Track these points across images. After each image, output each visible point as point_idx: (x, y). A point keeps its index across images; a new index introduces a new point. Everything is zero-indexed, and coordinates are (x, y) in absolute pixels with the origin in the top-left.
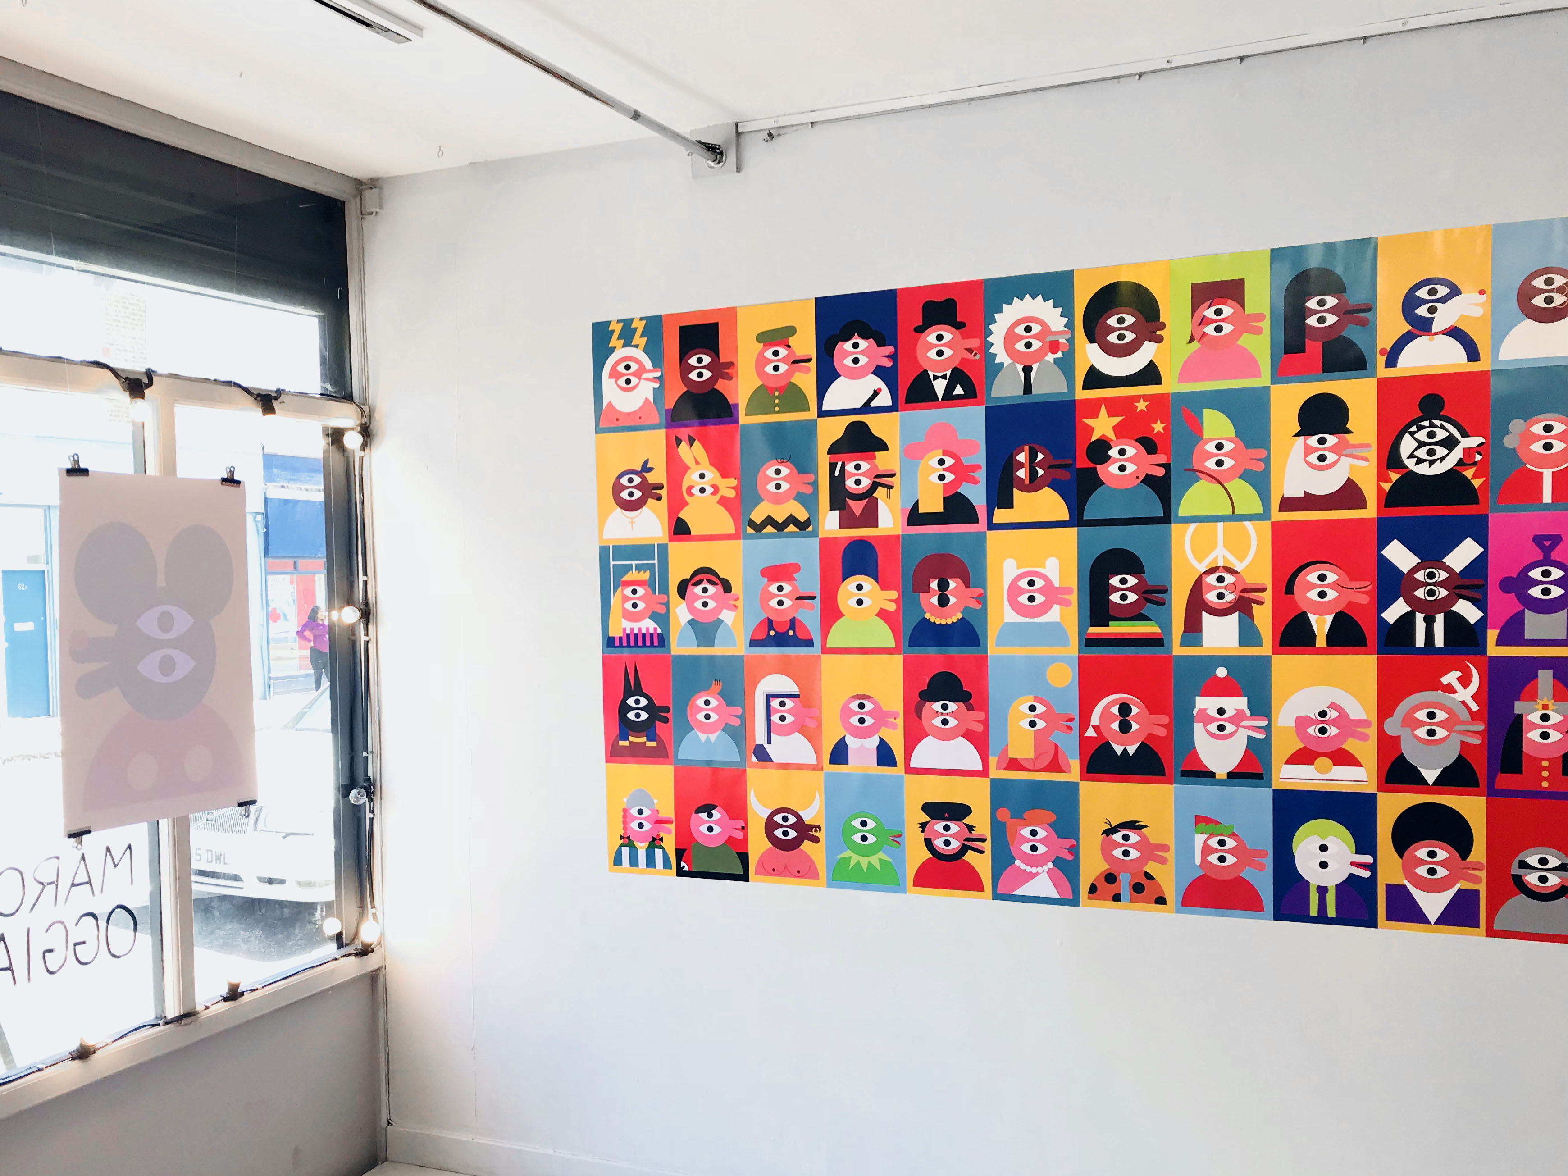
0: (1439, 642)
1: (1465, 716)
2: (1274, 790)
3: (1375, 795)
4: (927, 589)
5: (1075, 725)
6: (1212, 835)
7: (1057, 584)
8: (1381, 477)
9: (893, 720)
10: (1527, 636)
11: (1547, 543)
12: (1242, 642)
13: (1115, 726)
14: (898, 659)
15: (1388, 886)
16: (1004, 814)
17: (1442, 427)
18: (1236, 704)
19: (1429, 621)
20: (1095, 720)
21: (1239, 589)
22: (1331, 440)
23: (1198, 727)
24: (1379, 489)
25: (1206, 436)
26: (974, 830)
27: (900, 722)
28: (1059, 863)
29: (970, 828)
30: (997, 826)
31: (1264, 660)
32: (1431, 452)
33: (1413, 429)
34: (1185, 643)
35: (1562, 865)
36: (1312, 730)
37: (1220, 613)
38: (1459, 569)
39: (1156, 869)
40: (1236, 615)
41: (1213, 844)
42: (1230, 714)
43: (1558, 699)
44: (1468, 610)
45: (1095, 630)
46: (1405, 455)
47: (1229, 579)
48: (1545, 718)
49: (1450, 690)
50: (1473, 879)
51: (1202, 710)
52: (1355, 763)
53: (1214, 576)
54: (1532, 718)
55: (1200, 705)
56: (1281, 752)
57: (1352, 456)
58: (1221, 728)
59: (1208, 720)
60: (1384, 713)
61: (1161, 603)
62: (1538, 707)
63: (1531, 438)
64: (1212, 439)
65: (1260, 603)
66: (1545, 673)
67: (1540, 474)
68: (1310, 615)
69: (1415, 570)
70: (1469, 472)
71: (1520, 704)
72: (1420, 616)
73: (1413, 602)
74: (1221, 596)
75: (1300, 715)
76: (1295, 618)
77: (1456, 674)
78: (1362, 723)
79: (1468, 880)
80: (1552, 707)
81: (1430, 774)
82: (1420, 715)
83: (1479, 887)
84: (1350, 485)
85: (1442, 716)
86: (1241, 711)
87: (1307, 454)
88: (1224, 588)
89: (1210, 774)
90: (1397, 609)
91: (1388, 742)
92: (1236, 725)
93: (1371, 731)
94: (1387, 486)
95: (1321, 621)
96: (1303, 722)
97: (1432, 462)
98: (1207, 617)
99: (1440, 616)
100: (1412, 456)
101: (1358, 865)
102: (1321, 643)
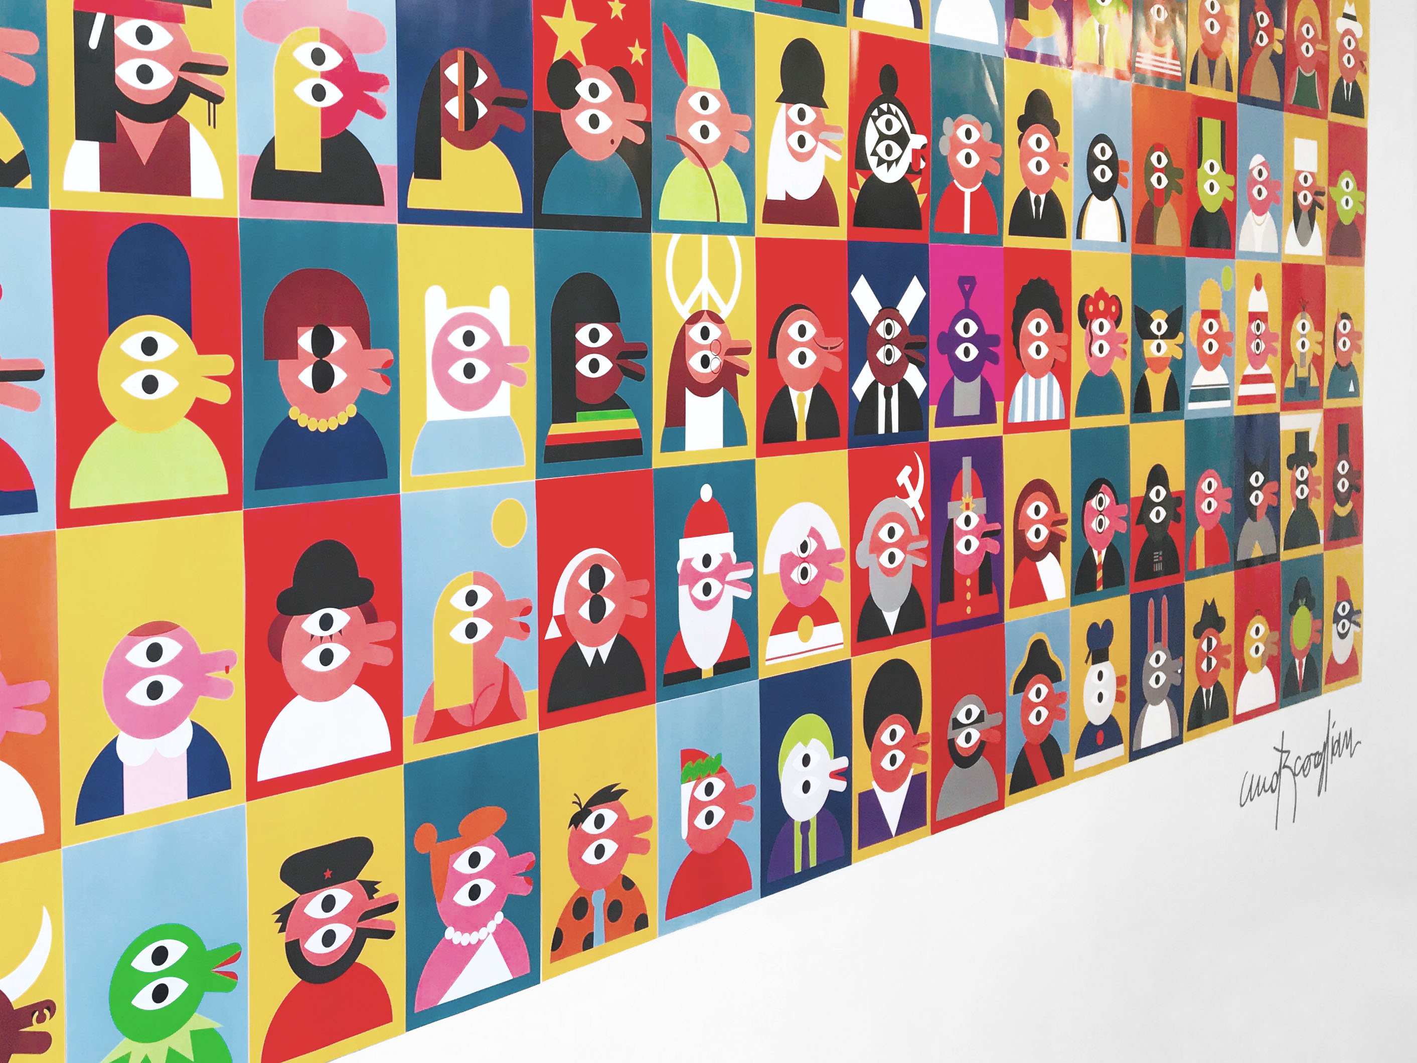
0: (895, 429)
1: (915, 530)
2: (762, 681)
3: (847, 664)
4: (292, 352)
6: (699, 780)
7: (506, 340)
8: (852, 182)
9: (220, 674)
10: (956, 412)
11: (967, 287)
12: (727, 443)
13: (584, 611)
14: (234, 520)
17: (897, 116)
18: (721, 545)
19: (888, 394)
20: (558, 608)
21: (724, 349)
22: (809, 112)
23: (683, 590)
24: (850, 195)
25: (691, 82)
26: (377, 891)
27: (238, 676)
29: (370, 887)
30: (415, 867)
31: (748, 467)
32: (889, 150)
33: (875, 113)
34: (665, 448)
35: (982, 713)
36: (796, 575)
37: (704, 391)
38: (908, 322)
39: (633, 867)
40: (720, 394)
41: (701, 795)
42: (715, 562)
43: (975, 495)
44: (914, 377)
45: (557, 429)
46: (869, 150)
47: (715, 332)
48: (968, 521)
49: (904, 494)
50: (922, 759)
51: (688, 561)
52: (834, 619)
53: (697, 328)
54: (960, 523)
55: (684, 553)
56: (767, 615)
57: (826, 143)
58: (707, 589)
59: (693, 577)
60: (856, 536)
61: (641, 376)
62: (964, 506)
63: (957, 146)
64: (697, 90)
65: (745, 373)
66: (967, 462)
67: (963, 193)
68: (792, 391)
69: (877, 321)
70: (916, 184)
71: (951, 505)
72: (881, 388)
73: (877, 368)
74: (705, 362)
75: (786, 551)
76: (777, 398)
77: (907, 470)
78: (837, 555)
79: (919, 762)
80: (972, 506)
81: (891, 618)
82: (883, 534)
83: (926, 767)
84: (825, 190)
85: (899, 531)
86: (726, 556)
87: (788, 134)
88: (710, 347)
89: (696, 672)
90: (865, 378)
91: (860, 577)
92: (723, 581)
93: (844, 566)
94: (856, 193)
95: (801, 400)
96: (788, 561)
97: (890, 164)
98: (690, 398)
99: (895, 388)
100: (874, 153)
101: (835, 775)
102: (801, 435)
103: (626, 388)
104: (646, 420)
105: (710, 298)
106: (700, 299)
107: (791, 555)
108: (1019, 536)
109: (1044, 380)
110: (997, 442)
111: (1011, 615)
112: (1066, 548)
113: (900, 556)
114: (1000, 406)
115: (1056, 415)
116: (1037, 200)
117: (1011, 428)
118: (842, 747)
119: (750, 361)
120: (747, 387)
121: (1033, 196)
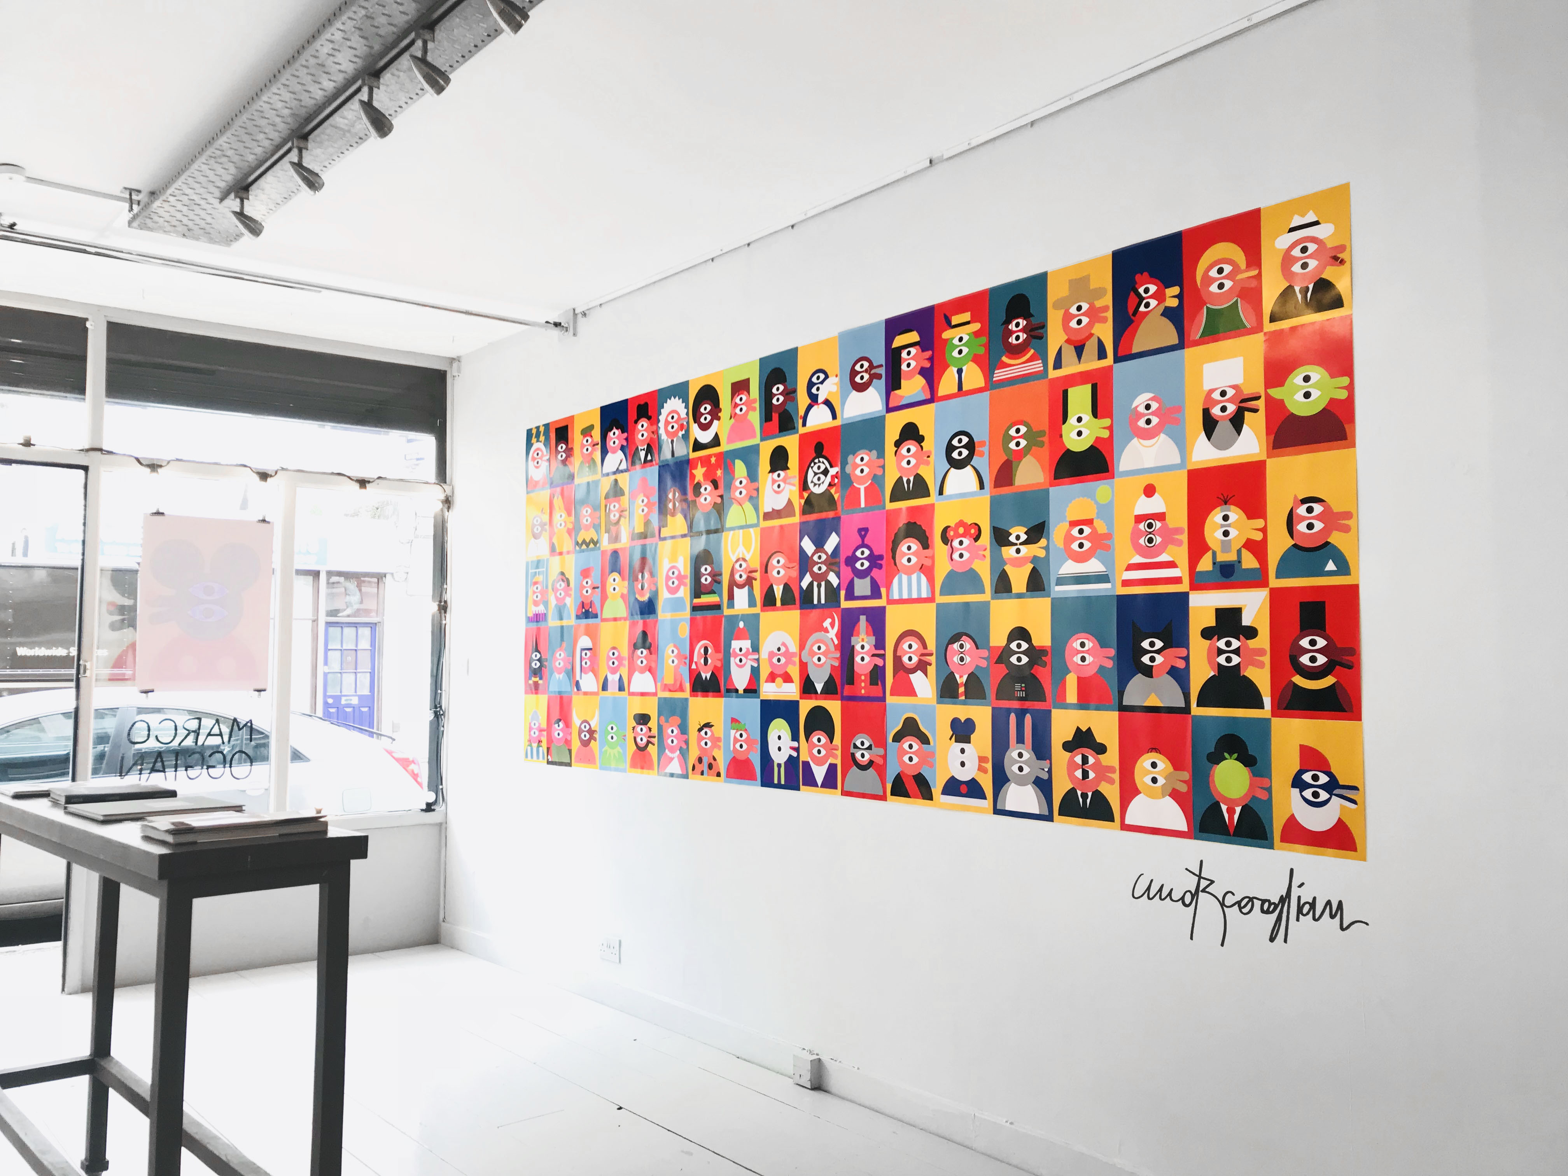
0: (823, 601)
1: (832, 648)
2: (761, 700)
3: (798, 702)
4: (637, 579)
5: (687, 661)
6: (737, 730)
7: (682, 573)
8: (801, 497)
9: (624, 662)
10: (856, 594)
11: (863, 533)
12: (750, 606)
13: (702, 661)
15: (803, 762)
16: (663, 718)
17: (823, 463)
18: (746, 644)
19: (819, 586)
20: (695, 659)
21: (748, 571)
22: (782, 473)
23: (732, 659)
24: (800, 503)
25: (736, 476)
26: (651, 731)
27: (627, 663)
28: (681, 749)
29: (650, 729)
30: (660, 728)
31: (757, 617)
32: (819, 479)
33: (812, 465)
34: (728, 607)
35: (870, 746)
36: (775, 660)
37: (741, 586)
38: (830, 554)
39: (717, 754)
40: (747, 588)
41: (738, 736)
42: (744, 651)
43: (867, 634)
44: (833, 579)
45: (696, 601)
46: (809, 480)
47: (744, 565)
48: (863, 647)
49: (826, 631)
50: (835, 757)
51: (734, 649)
52: (791, 681)
53: (738, 564)
54: (858, 648)
55: (733, 646)
56: (764, 673)
57: (790, 484)
58: (741, 660)
59: (736, 655)
60: (802, 647)
61: (719, 582)
62: (860, 640)
63: (856, 466)
64: (738, 479)
65: (756, 579)
66: (863, 618)
67: (859, 489)
68: (774, 586)
69: (813, 554)
70: (833, 491)
71: (853, 639)
72: (815, 584)
73: (813, 575)
74: (741, 576)
75: (771, 650)
76: (769, 588)
77: (829, 620)
78: (794, 654)
79: (833, 757)
80: (866, 640)
81: (819, 687)
82: (815, 648)
83: (838, 762)
84: (790, 502)
85: (823, 648)
86: (748, 649)
87: (773, 484)
88: (742, 571)
89: (737, 691)
90: (807, 579)
91: (803, 666)
92: (747, 658)
93: (797, 660)
94: (803, 501)
95: (778, 589)
96: (771, 655)
97: (819, 485)
98: (735, 589)
99: (823, 583)
100: (812, 482)
101: (793, 748)
102: (778, 603)
103: (715, 587)
104: (721, 596)
105: (743, 554)
106: (739, 555)
107: (772, 652)
108: (897, 660)
109: (914, 577)
110: (883, 609)
111: (890, 700)
112: (932, 670)
113: (823, 659)
114: (883, 591)
115: (924, 595)
116: (908, 481)
117: (890, 602)
118: (795, 737)
119: (757, 575)
120: (757, 585)
121: (905, 479)
